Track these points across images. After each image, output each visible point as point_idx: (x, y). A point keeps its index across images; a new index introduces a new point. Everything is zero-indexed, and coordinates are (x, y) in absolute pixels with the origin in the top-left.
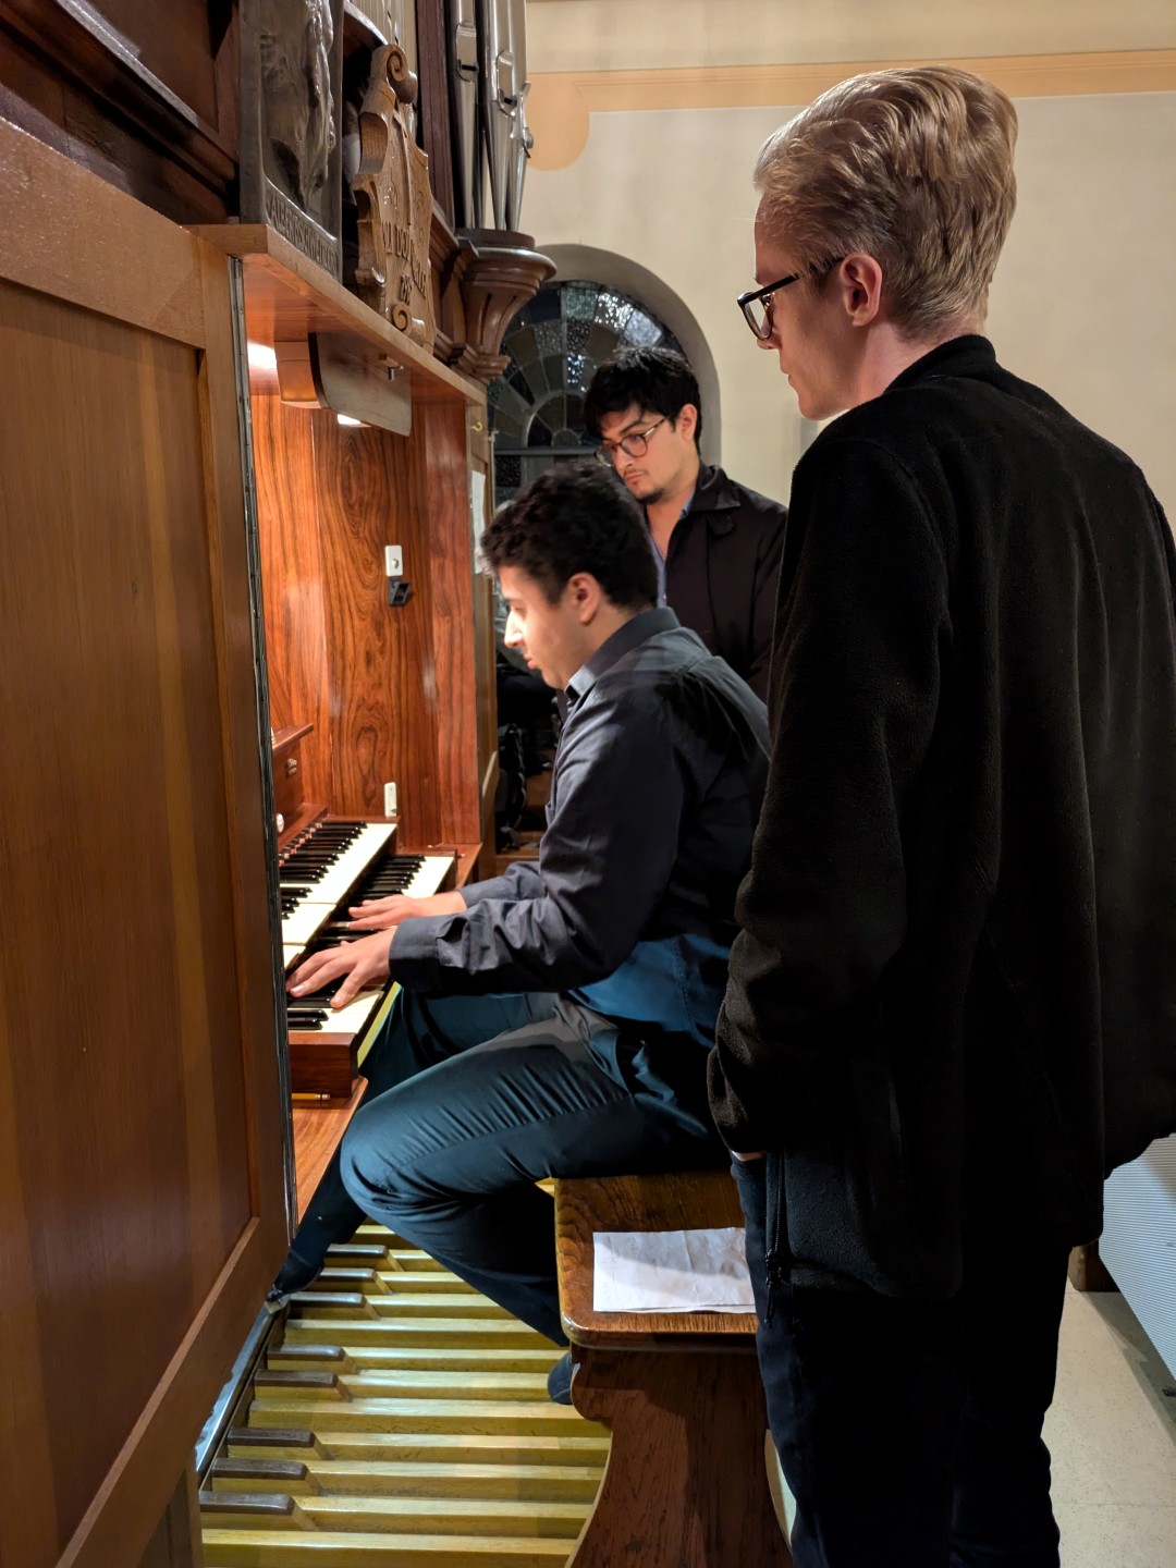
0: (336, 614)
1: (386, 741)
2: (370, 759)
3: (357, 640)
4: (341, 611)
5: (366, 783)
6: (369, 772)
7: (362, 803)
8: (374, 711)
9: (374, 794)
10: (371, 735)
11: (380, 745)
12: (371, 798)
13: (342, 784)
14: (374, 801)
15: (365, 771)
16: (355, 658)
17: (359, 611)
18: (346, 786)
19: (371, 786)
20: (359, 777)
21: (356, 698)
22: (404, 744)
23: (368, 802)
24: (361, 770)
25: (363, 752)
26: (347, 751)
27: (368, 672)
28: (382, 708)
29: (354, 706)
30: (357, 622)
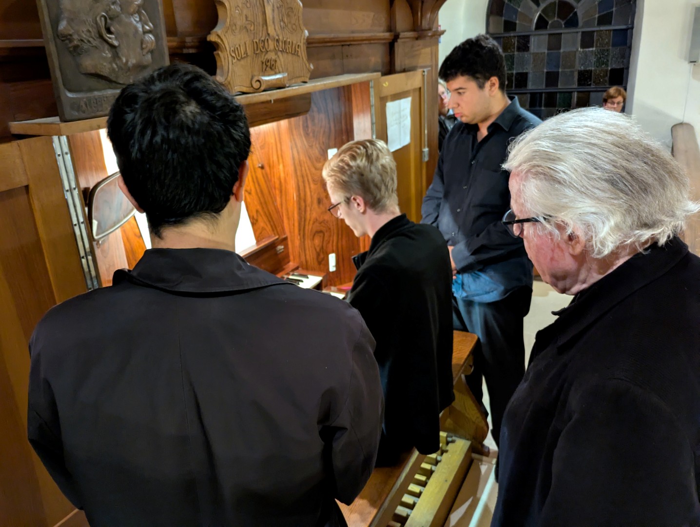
0: (301, 184)
1: (330, 236)
2: (321, 244)
3: (312, 194)
4: (304, 182)
5: (318, 255)
6: (320, 250)
7: (316, 263)
8: (323, 224)
9: (323, 259)
10: (321, 234)
11: (326, 238)
12: (322, 261)
13: (305, 256)
14: (323, 262)
15: (318, 250)
16: (312, 202)
17: (314, 181)
18: (308, 257)
19: (322, 256)
20: (315, 252)
21: (312, 220)
22: (340, 236)
23: (320, 263)
24: (316, 250)
25: (317, 241)
26: (308, 243)
27: (319, 207)
28: (327, 222)
29: (311, 222)
30: (312, 186)
